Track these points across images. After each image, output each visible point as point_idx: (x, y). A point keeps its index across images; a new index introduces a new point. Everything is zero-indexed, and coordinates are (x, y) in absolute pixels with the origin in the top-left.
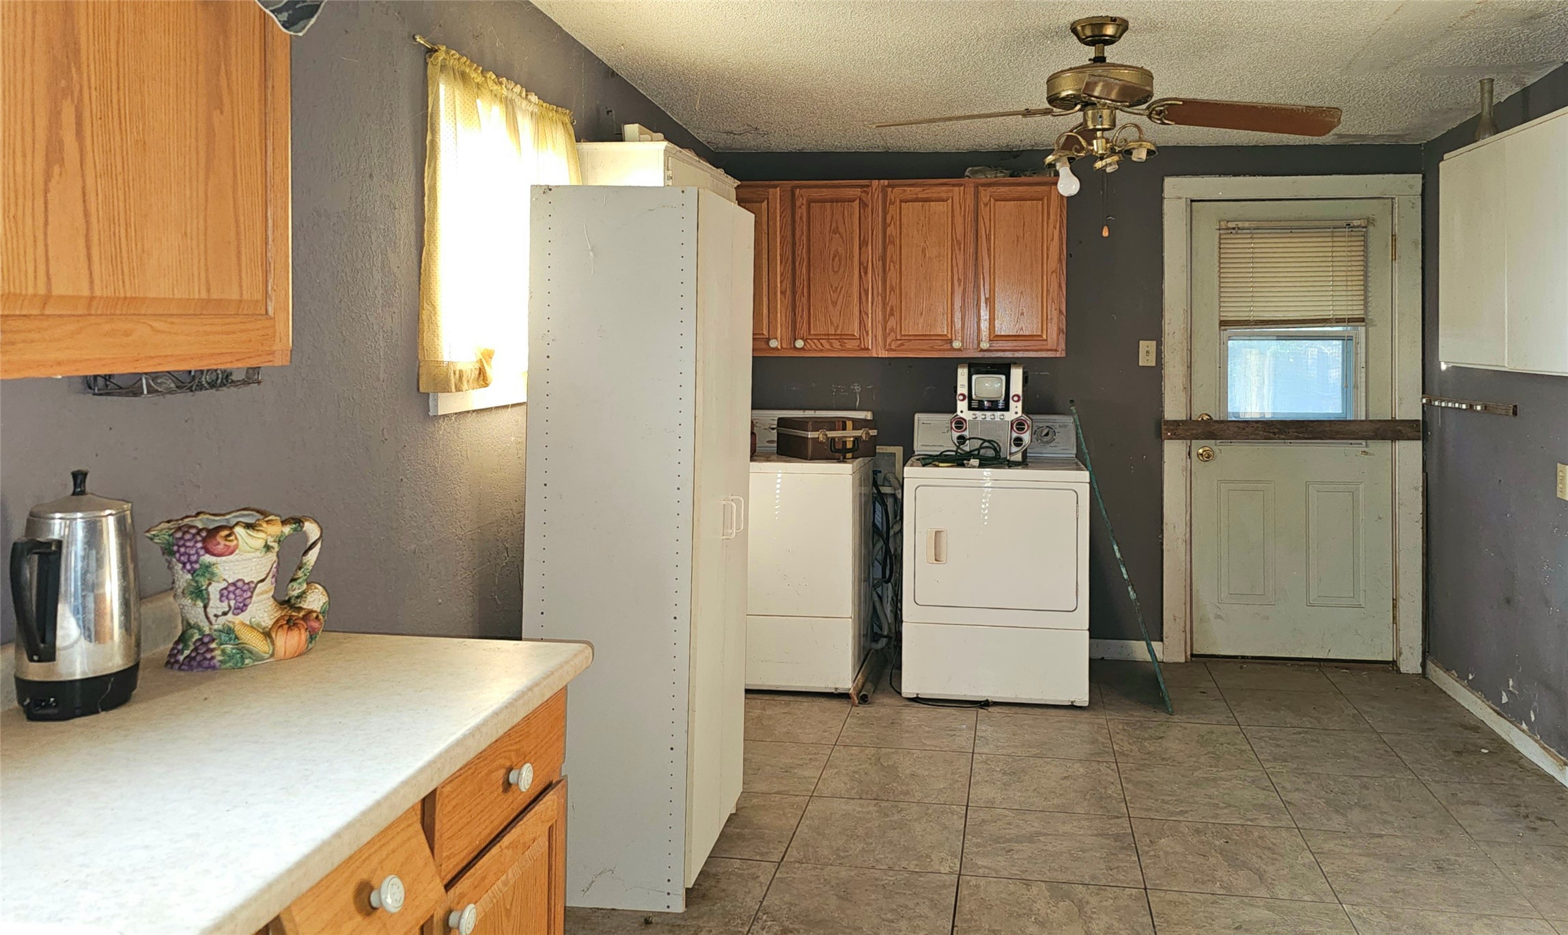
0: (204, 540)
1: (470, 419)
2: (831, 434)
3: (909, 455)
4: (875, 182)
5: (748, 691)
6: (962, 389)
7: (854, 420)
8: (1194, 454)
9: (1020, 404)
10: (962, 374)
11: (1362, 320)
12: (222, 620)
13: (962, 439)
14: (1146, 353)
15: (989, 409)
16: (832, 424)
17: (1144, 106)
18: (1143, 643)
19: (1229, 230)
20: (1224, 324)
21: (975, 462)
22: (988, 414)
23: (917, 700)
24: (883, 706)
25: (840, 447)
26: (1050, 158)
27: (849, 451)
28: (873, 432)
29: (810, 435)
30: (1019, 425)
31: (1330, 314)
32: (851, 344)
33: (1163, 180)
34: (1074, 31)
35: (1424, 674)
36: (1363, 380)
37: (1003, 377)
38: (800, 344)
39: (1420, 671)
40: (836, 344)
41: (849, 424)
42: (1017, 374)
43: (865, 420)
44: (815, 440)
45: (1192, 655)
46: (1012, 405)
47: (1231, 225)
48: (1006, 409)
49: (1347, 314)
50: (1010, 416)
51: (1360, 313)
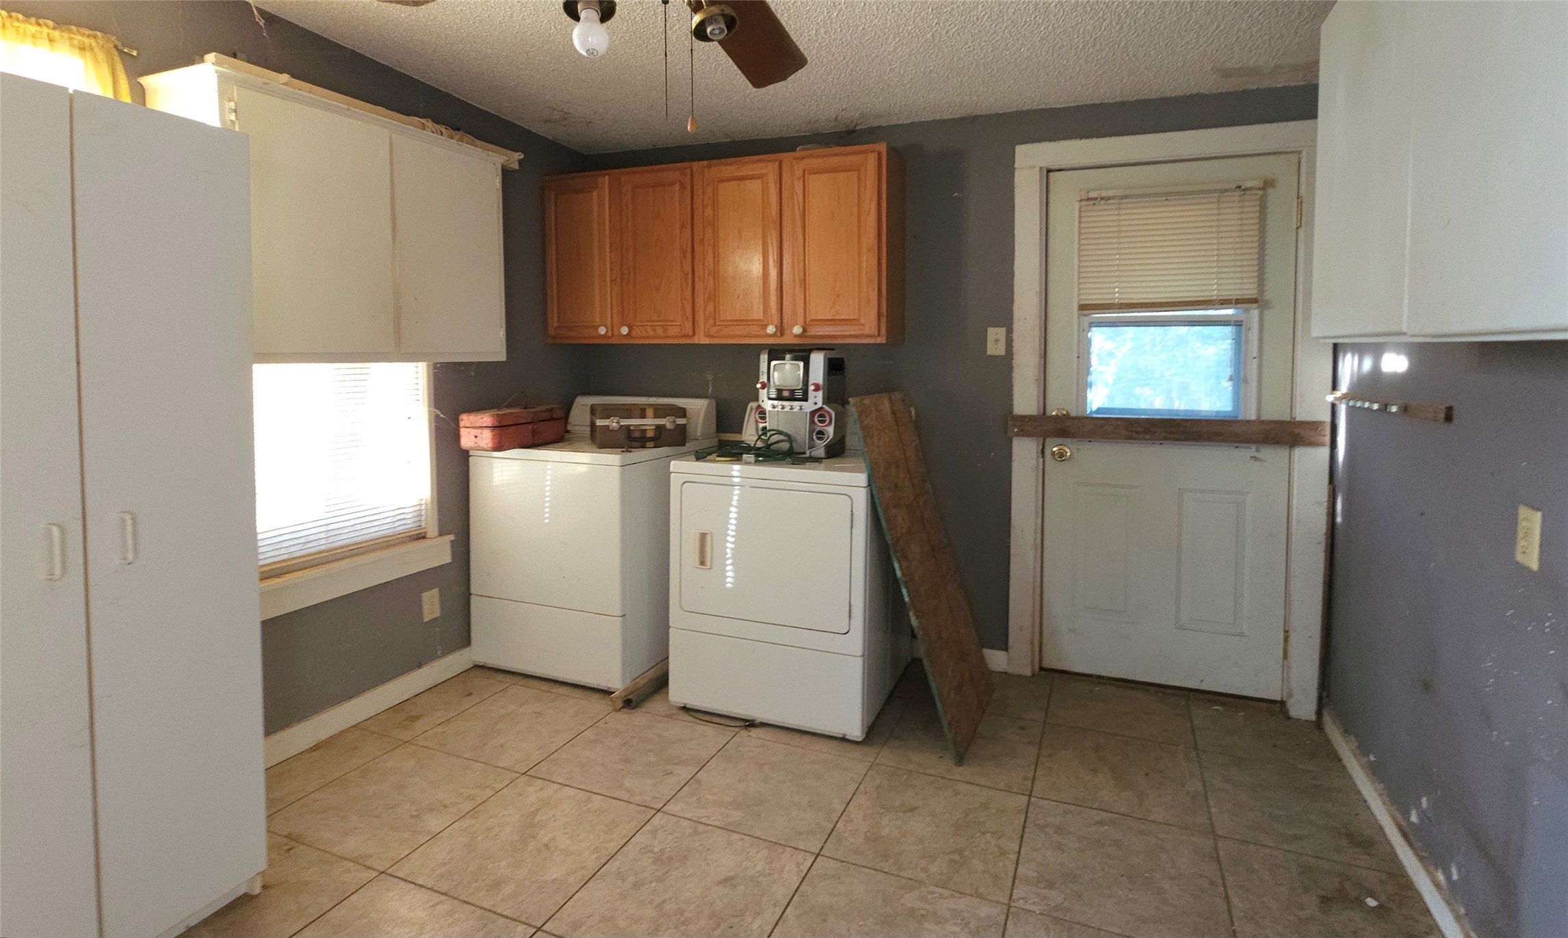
2: (625, 422)
6: (763, 377)
7: (658, 408)
8: (1048, 454)
9: (820, 394)
10: (764, 358)
11: (1255, 301)
13: (767, 433)
14: (994, 341)
15: (788, 399)
16: (630, 412)
19: (1091, 201)
21: (750, 458)
22: (788, 406)
24: (647, 716)
25: (637, 435)
27: (650, 439)
29: (599, 422)
30: (821, 415)
31: (1214, 294)
32: (673, 330)
33: (1014, 146)
35: (1318, 724)
36: (1255, 372)
37: (801, 364)
38: (624, 331)
39: (1313, 717)
40: (660, 331)
41: (650, 412)
44: (606, 428)
45: (1041, 669)
46: (811, 394)
47: (1092, 195)
48: (805, 398)
49: (1234, 294)
50: (809, 406)
51: (1253, 293)
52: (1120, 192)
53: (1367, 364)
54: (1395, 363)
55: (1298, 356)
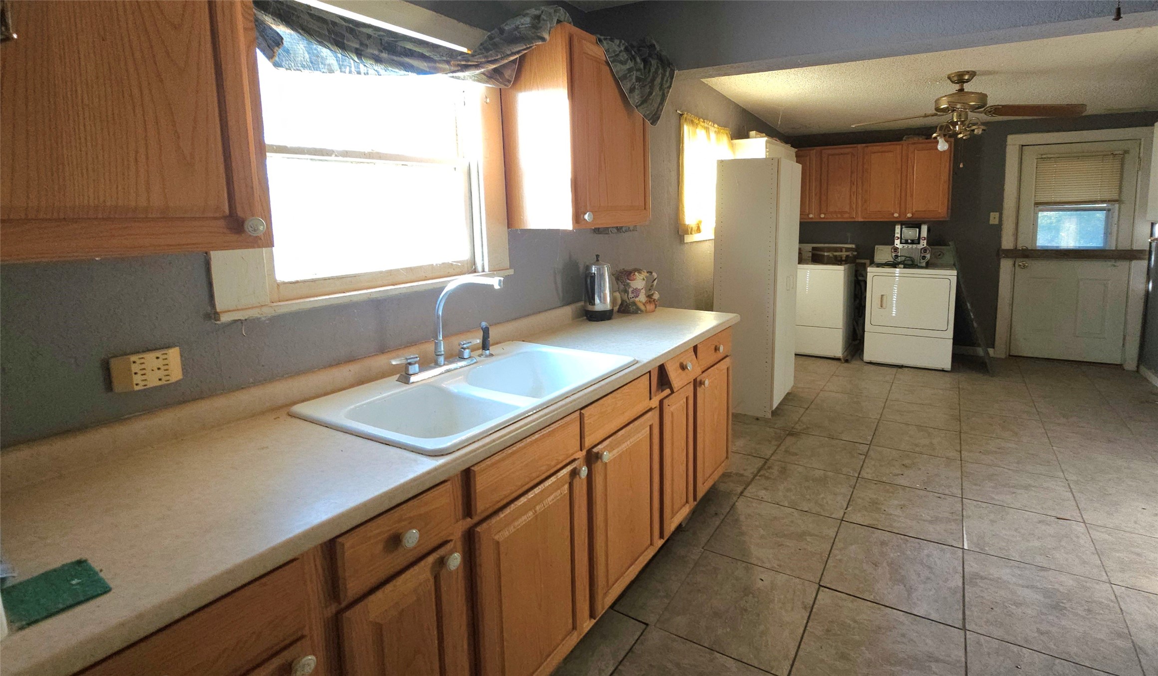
0: (627, 276)
1: (694, 244)
2: (835, 254)
3: (872, 263)
4: (859, 146)
5: (796, 355)
6: (898, 235)
7: (846, 248)
8: (1016, 265)
9: (925, 241)
10: (898, 229)
11: (1117, 200)
12: (632, 299)
13: (897, 256)
14: (994, 218)
15: (910, 244)
16: (836, 250)
17: (983, 109)
18: (983, 348)
19: (1042, 159)
20: (1037, 204)
21: (902, 266)
22: (910, 246)
23: (871, 363)
24: (855, 364)
25: (839, 259)
26: (935, 135)
27: (843, 260)
28: (855, 253)
29: (826, 254)
30: (925, 250)
31: (1098, 198)
32: (847, 215)
33: (1006, 137)
34: (949, 78)
35: (1138, 371)
36: (1115, 230)
37: (918, 230)
38: (822, 216)
39: (1135, 369)
40: (839, 216)
41: (844, 250)
42: (924, 228)
43: (852, 248)
44: (828, 256)
45: (1010, 356)
46: (921, 241)
47: (1044, 156)
48: (919, 243)
49: (1107, 196)
50: (920, 246)
51: (1116, 197)
52: (1056, 156)
55: (1136, 221)
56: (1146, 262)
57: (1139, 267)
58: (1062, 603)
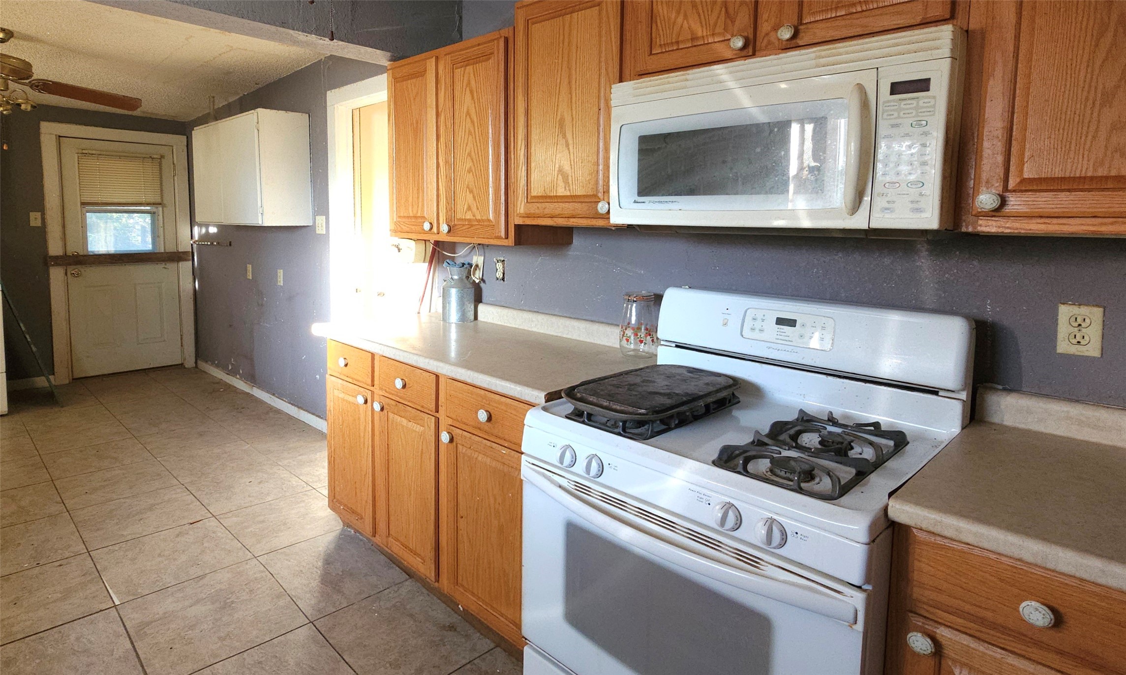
8: (69, 274)
11: (160, 204)
14: (35, 219)
17: (27, 81)
18: (43, 378)
19: (83, 154)
20: (83, 204)
31: (143, 200)
33: (39, 123)
35: (196, 367)
36: (162, 233)
39: (194, 365)
45: (73, 379)
47: (84, 151)
49: (152, 201)
51: (159, 201)
52: (98, 152)
53: (204, 230)
54: (213, 230)
55: (178, 227)
56: (191, 262)
57: (185, 267)
58: (228, 599)
